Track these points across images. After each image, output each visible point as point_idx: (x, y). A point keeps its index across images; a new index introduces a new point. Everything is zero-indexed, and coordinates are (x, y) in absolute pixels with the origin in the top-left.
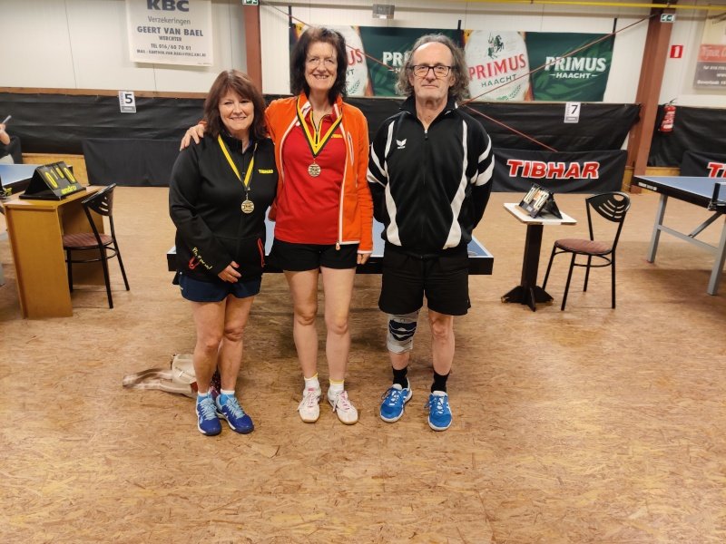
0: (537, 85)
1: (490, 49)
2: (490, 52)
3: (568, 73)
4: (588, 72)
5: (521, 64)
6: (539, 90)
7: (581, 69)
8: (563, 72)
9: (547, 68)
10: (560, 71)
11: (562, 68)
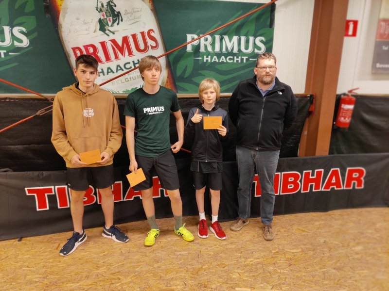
0: (179, 73)
1: (100, 21)
2: (102, 26)
3: (219, 55)
4: (245, 55)
5: (150, 43)
6: (182, 79)
7: (235, 50)
8: (212, 55)
9: (189, 48)
10: (208, 54)
11: (210, 49)
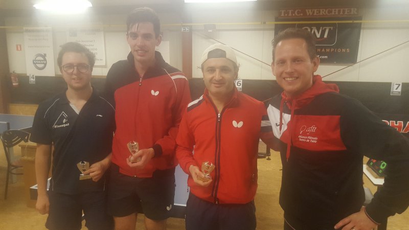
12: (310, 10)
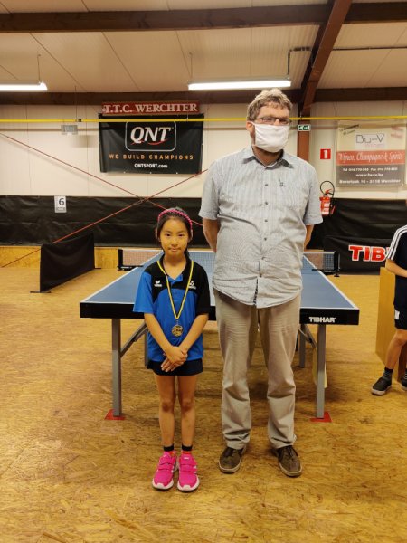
12: (141, 106)
